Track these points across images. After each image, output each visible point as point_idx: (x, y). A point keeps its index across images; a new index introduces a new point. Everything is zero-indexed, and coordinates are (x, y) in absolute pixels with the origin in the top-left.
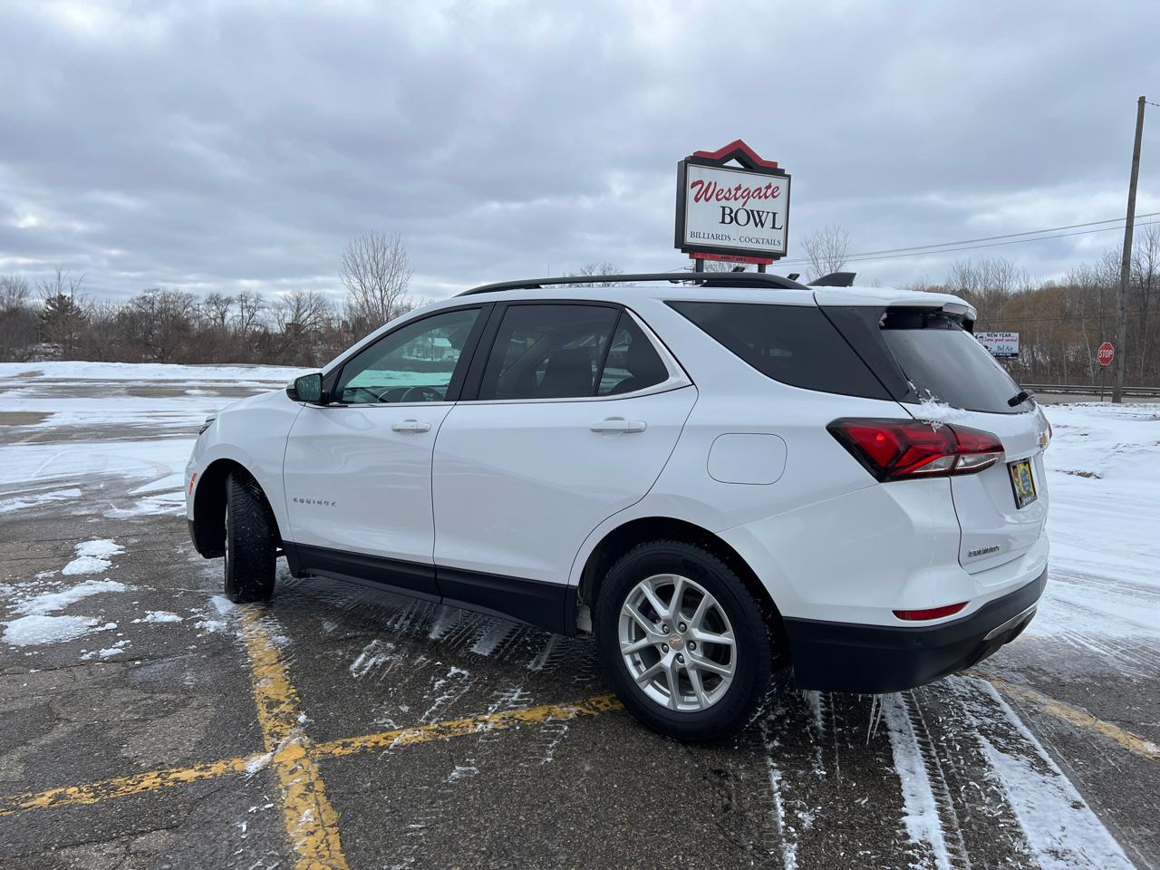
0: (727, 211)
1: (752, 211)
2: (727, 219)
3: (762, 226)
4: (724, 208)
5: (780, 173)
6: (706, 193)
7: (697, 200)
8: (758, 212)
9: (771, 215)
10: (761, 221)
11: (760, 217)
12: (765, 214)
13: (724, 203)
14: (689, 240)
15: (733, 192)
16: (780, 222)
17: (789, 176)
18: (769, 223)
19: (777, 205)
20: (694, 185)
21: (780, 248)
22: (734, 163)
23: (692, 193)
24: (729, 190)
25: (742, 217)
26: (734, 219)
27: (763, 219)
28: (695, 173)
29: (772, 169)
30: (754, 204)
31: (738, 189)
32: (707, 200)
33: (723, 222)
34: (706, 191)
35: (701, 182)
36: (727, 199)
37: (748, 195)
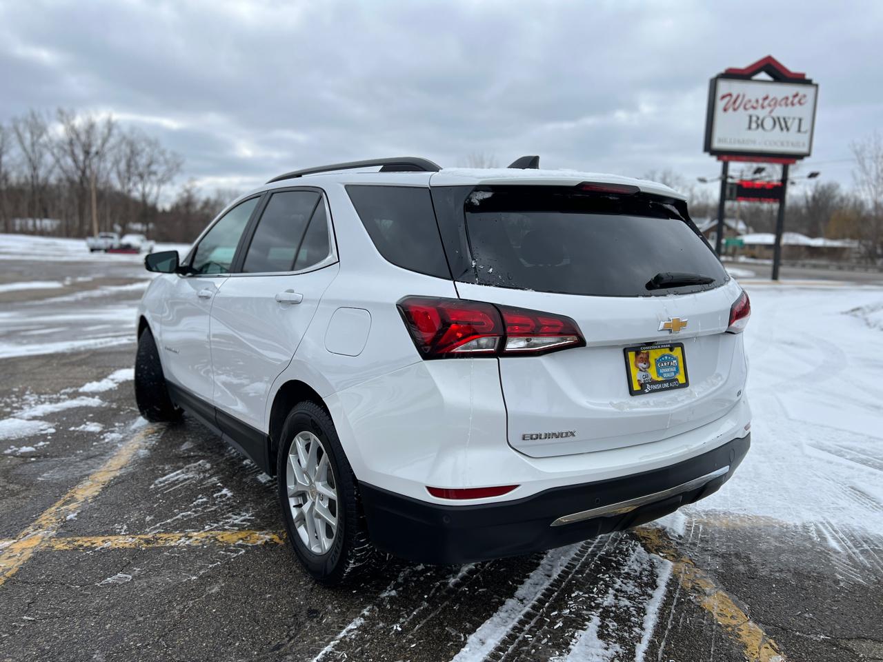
0: (754, 119)
1: (779, 118)
2: (754, 125)
3: (788, 129)
4: (751, 117)
5: (808, 82)
6: (735, 103)
7: (725, 110)
8: (784, 119)
9: (797, 122)
10: (786, 126)
11: (786, 123)
12: (791, 120)
13: (751, 112)
14: (716, 145)
15: (761, 102)
16: (806, 126)
17: (817, 86)
18: (794, 127)
19: (804, 111)
20: (723, 97)
21: (804, 150)
22: (763, 76)
23: (720, 104)
24: (757, 101)
25: (768, 123)
26: (761, 125)
27: (789, 124)
28: (724, 87)
29: (800, 80)
30: (780, 112)
31: (766, 98)
32: (735, 110)
33: (750, 128)
34: (735, 102)
35: (730, 95)
36: (754, 108)
37: (776, 103)
